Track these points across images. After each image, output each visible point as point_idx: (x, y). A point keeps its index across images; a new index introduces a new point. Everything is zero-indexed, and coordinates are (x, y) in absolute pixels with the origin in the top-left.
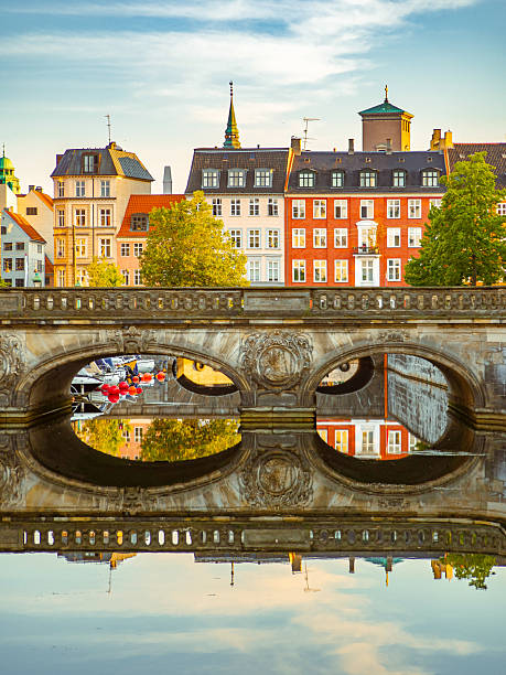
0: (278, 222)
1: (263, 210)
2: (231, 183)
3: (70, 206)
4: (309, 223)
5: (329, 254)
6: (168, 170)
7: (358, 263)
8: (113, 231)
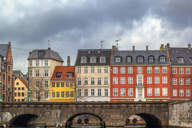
0: (108, 75)
1: (103, 71)
2: (91, 62)
3: (34, 70)
4: (119, 75)
5: (127, 86)
6: (69, 57)
7: (137, 90)
8: (49, 78)
